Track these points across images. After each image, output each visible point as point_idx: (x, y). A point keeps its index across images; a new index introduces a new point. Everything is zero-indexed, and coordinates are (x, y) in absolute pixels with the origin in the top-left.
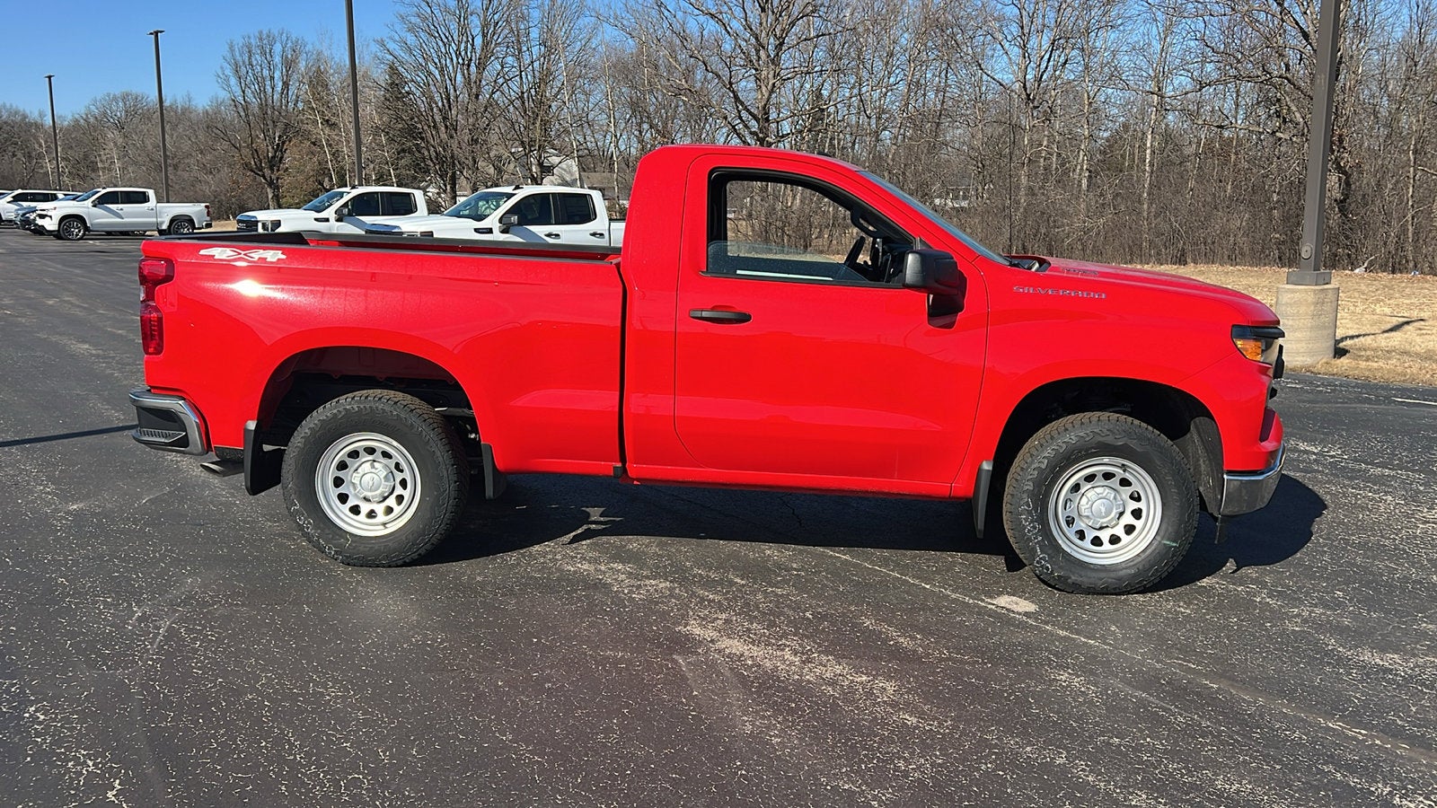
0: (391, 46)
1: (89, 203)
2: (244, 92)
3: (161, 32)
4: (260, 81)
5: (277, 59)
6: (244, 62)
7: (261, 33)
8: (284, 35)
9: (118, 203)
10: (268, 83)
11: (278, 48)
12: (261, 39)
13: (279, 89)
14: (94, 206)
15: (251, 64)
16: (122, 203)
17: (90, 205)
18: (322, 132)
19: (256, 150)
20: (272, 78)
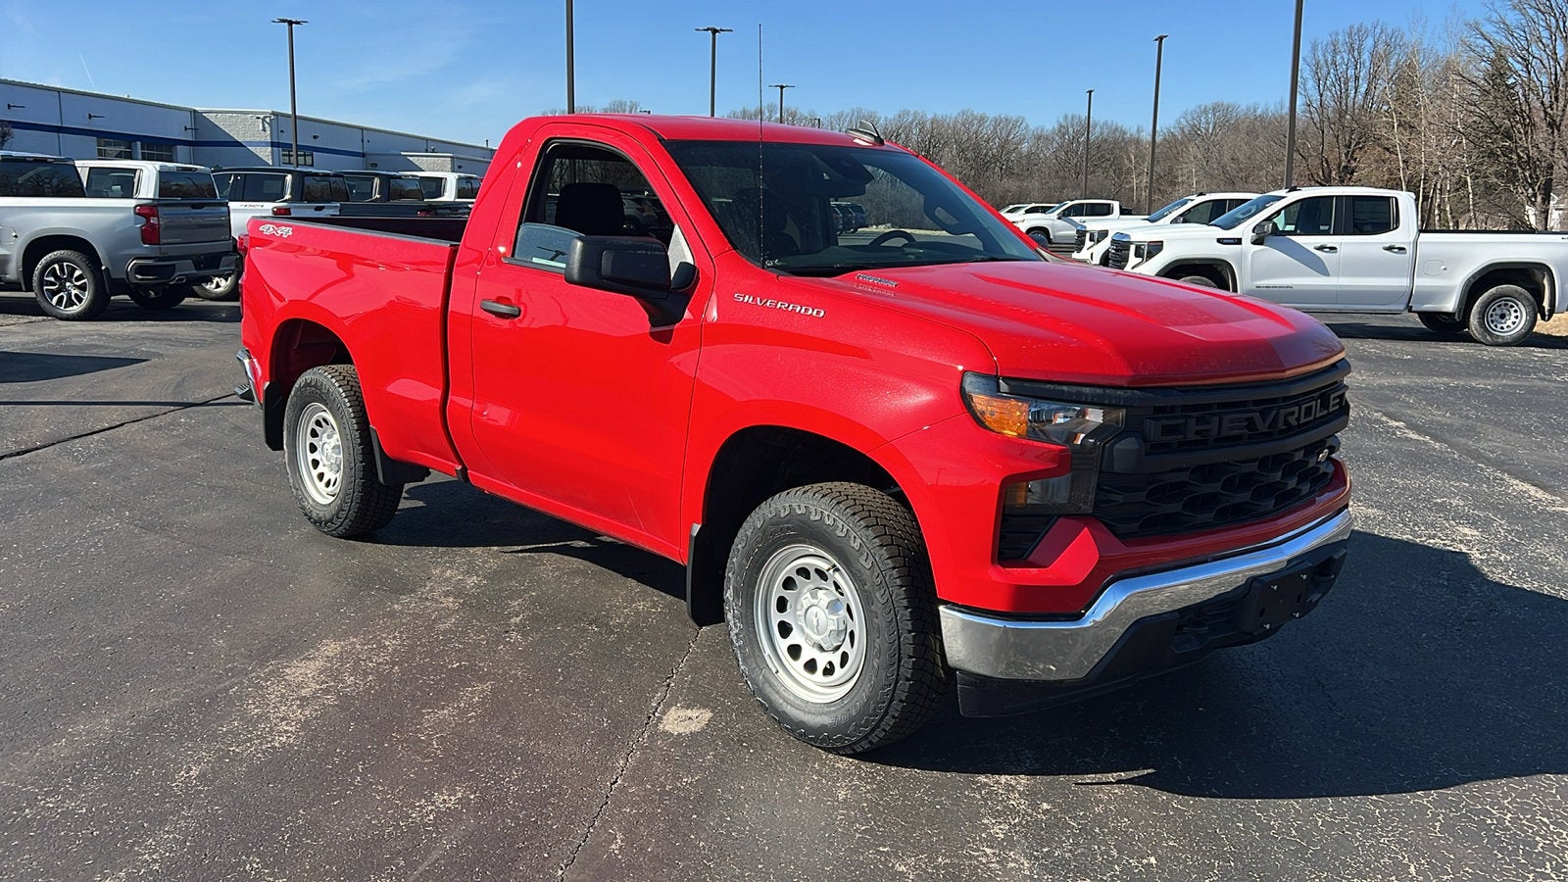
0: (1488, 29)
1: (1055, 215)
2: (1321, 96)
3: (1165, 37)
4: (1342, 81)
5: (1366, 56)
6: (1326, 61)
7: (1352, 27)
8: (1379, 27)
9: (1082, 215)
10: (1351, 84)
11: (1369, 42)
12: (1350, 35)
13: (1362, 90)
14: (1059, 218)
15: (1334, 63)
16: (1086, 215)
17: (1057, 217)
18: (1397, 138)
19: (1326, 160)
20: (1357, 78)
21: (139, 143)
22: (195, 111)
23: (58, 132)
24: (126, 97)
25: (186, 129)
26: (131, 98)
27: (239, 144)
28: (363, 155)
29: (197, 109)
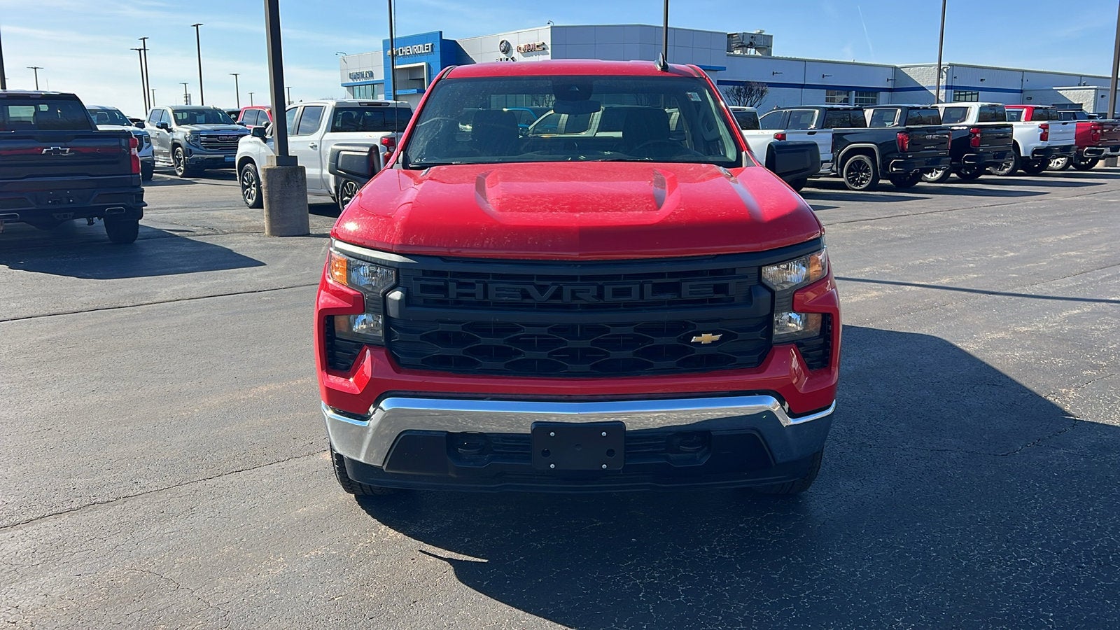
21: (854, 92)
22: (896, 68)
23: (802, 88)
24: (852, 61)
25: (888, 80)
26: (855, 62)
27: (923, 89)
28: (1021, 91)
29: (897, 65)
